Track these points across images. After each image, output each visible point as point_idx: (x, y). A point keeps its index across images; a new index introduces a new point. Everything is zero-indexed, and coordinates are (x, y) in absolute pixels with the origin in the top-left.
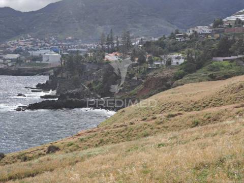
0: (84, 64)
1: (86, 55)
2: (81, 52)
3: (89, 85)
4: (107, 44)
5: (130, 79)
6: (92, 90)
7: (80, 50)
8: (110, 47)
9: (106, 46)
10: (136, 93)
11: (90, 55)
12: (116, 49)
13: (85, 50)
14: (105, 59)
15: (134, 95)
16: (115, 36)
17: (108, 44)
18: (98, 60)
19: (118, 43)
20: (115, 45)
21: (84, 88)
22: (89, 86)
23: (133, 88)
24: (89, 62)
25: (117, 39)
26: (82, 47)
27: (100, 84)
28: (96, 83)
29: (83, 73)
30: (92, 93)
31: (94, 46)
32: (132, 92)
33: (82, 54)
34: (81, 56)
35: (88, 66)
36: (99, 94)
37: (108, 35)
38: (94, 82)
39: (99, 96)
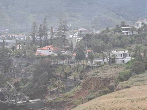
0: (11, 58)
1: (14, 48)
2: (7, 44)
3: (16, 83)
4: (39, 35)
5: (66, 78)
6: (19, 90)
7: (7, 41)
8: (43, 39)
9: (38, 38)
10: (73, 95)
11: (18, 48)
12: (50, 42)
13: (13, 41)
14: (36, 54)
15: (70, 98)
16: (49, 26)
17: (41, 36)
18: (28, 54)
19: (52, 35)
20: (49, 37)
21: (10, 87)
22: (16, 85)
23: (69, 89)
24: (16, 57)
25: (52, 30)
26: (9, 38)
27: (28, 83)
28: (25, 81)
29: (9, 69)
30: (19, 94)
31: (23, 37)
32: (67, 94)
33: (8, 47)
34: (7, 49)
35: (15, 61)
36: (27, 95)
37: (41, 25)
38: (22, 80)
39: (27, 98)
